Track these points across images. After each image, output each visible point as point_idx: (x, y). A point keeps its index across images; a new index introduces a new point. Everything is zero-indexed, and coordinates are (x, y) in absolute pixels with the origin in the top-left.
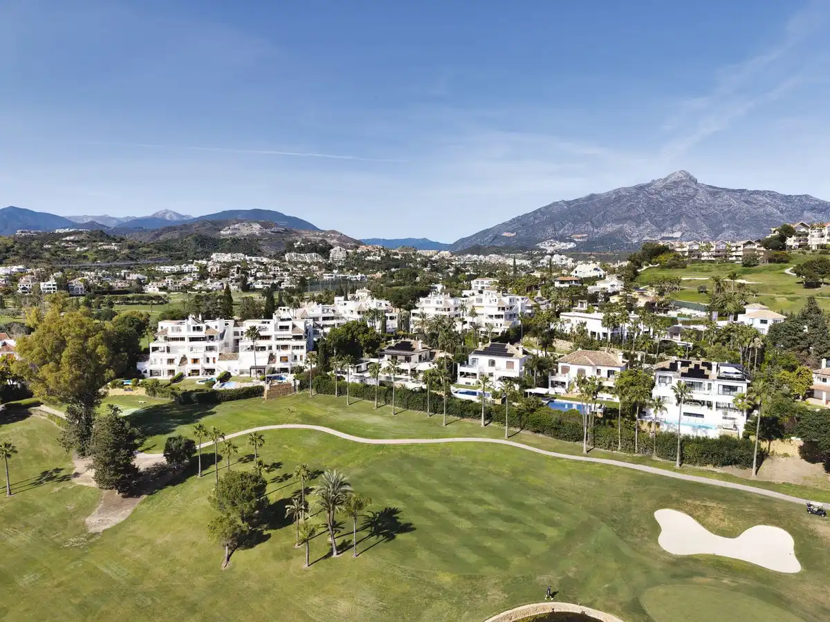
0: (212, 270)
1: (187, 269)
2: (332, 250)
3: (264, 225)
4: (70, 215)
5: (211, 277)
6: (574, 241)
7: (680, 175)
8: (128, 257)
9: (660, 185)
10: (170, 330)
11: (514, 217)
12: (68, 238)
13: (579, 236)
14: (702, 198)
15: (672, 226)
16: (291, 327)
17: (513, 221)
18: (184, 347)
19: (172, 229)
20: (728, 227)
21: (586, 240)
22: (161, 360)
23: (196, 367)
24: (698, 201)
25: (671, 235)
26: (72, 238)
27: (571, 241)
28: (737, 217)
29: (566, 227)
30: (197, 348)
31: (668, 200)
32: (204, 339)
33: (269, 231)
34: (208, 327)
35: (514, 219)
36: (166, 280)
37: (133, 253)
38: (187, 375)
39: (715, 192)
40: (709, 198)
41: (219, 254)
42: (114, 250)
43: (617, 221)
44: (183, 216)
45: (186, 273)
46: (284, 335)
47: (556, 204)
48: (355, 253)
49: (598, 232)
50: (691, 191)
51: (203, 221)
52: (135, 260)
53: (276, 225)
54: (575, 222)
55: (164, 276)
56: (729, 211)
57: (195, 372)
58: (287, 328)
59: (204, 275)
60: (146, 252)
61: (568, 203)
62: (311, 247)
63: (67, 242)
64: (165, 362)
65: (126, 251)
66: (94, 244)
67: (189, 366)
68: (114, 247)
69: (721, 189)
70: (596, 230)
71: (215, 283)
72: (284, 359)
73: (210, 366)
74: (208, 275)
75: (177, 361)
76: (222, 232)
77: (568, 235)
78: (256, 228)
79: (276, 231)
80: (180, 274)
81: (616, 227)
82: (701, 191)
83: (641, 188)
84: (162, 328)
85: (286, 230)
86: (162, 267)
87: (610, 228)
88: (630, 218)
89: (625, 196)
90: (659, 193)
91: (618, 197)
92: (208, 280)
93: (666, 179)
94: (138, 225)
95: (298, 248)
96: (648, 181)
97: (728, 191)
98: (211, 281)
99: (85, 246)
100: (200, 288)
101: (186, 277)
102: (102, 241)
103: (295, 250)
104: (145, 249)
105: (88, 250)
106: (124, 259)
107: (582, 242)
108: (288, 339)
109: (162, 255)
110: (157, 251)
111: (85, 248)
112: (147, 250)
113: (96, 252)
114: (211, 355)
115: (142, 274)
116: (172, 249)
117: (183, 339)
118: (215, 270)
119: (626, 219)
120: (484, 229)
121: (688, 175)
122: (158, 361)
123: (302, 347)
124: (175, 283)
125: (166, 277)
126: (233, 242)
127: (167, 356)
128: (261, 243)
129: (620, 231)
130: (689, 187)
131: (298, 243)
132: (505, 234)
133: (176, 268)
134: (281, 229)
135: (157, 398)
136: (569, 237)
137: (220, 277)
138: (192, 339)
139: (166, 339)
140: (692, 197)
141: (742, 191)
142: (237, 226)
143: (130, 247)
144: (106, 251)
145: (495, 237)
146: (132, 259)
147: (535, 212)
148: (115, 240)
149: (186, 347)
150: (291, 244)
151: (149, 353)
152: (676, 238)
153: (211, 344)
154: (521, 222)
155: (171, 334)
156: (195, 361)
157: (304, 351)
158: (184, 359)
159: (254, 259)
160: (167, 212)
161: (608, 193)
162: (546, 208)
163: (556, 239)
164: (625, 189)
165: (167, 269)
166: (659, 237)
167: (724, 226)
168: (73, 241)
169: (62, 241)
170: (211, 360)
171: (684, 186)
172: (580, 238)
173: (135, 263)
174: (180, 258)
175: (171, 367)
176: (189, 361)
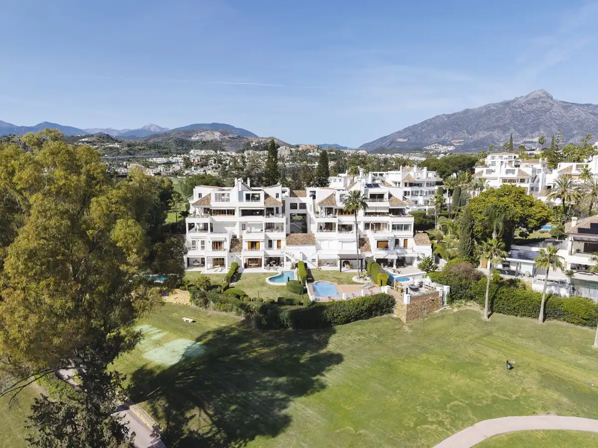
0: (194, 160)
1: (174, 160)
2: (279, 149)
3: (223, 133)
4: (86, 128)
5: (195, 166)
6: (453, 145)
7: (539, 93)
8: (128, 153)
9: (522, 101)
10: (213, 198)
11: (406, 127)
12: (83, 140)
13: (457, 141)
14: (557, 110)
15: (533, 133)
16: (386, 196)
17: (406, 130)
18: (233, 224)
19: (157, 135)
20: (577, 134)
21: (462, 144)
22: (203, 242)
23: (254, 254)
24: (553, 113)
25: (531, 140)
26: (86, 139)
27: (451, 145)
28: (585, 126)
29: (447, 134)
30: (251, 225)
31: (529, 112)
32: (261, 213)
33: (226, 137)
34: (267, 196)
35: (406, 129)
36: (159, 168)
37: (131, 150)
38: (243, 266)
39: (567, 106)
40: (562, 111)
41: (196, 150)
42: (117, 148)
43: (488, 129)
44: (163, 129)
45: (173, 163)
46: (376, 208)
47: (438, 117)
48: (298, 151)
49: (472, 138)
50: (547, 106)
51: (178, 131)
52: (133, 155)
53: (232, 133)
54: (454, 130)
55: (157, 165)
56: (578, 121)
57: (255, 262)
58: (381, 196)
59: (188, 164)
60: (140, 150)
61: (448, 116)
62: (263, 146)
63: (83, 142)
64: (209, 246)
65: (126, 149)
66: (102, 144)
67: (246, 254)
68: (117, 145)
69: (572, 103)
70: (470, 137)
71: (199, 170)
72: (383, 244)
73: (274, 253)
74: (192, 164)
75: (227, 245)
76: (193, 138)
77: (449, 140)
78: (217, 135)
79: (231, 137)
80: (169, 164)
81: (487, 134)
82: (555, 105)
83: (507, 104)
84: (200, 195)
85: (239, 137)
86: (154, 159)
87: (482, 135)
88: (498, 127)
89: (494, 110)
90: (521, 107)
91: (488, 111)
92: (193, 168)
93: (527, 97)
94: (133, 134)
95: (254, 147)
96: (512, 98)
97: (577, 105)
98: (195, 169)
99: (95, 145)
100: (188, 174)
101: (174, 166)
102: (109, 142)
103: (251, 149)
104: (140, 147)
105: (98, 148)
106: (125, 154)
107: (460, 146)
108: (383, 214)
109: (153, 151)
110: (148, 148)
111: (96, 147)
112: (142, 147)
113: (104, 149)
114: (274, 235)
115: (139, 163)
116: (159, 147)
117: (231, 212)
118: (197, 161)
119: (494, 128)
120: (383, 136)
121: (545, 93)
122: (199, 244)
123: (406, 227)
124: (166, 170)
125: (159, 166)
126: (202, 143)
127: (209, 237)
128: (224, 144)
129: (491, 137)
130: (545, 102)
131: (254, 143)
132: (400, 140)
133: (164, 160)
134: (235, 136)
135: (211, 312)
136: (449, 141)
137: (202, 166)
138: (245, 213)
139: (208, 211)
140: (547, 110)
141: (588, 105)
142: (203, 133)
143: (129, 146)
144: (111, 148)
145: (392, 142)
146: (130, 154)
147: (422, 123)
148: (117, 141)
149: (238, 224)
150: (249, 144)
151: (185, 233)
152: (535, 142)
153: (272, 219)
154: (412, 131)
155: (215, 205)
156: (253, 245)
157: (410, 232)
158: (235, 242)
159: (224, 153)
160: (152, 125)
161: (480, 108)
162: (431, 120)
163: (439, 143)
164: (494, 105)
165: (159, 160)
166: (522, 141)
167: (575, 132)
168: (87, 142)
169: (80, 142)
170: (275, 244)
171: (542, 102)
172: (458, 143)
173: (132, 156)
174: (167, 153)
175: (218, 254)
176: (245, 245)
